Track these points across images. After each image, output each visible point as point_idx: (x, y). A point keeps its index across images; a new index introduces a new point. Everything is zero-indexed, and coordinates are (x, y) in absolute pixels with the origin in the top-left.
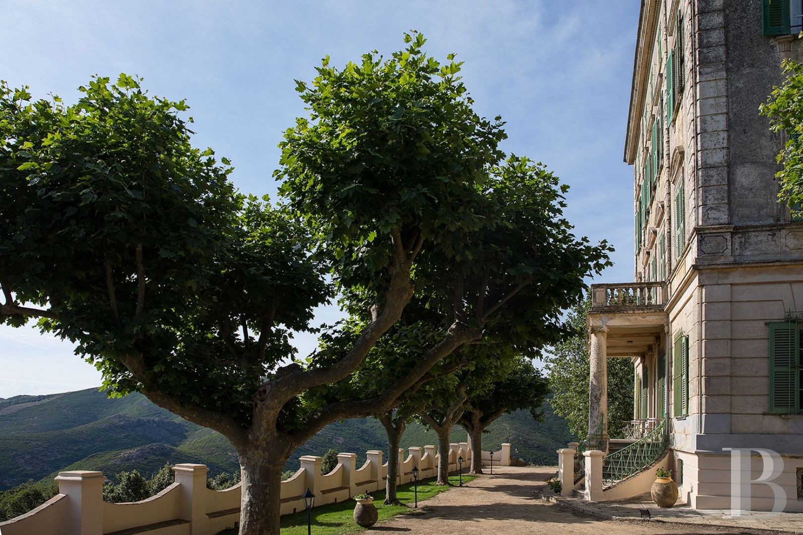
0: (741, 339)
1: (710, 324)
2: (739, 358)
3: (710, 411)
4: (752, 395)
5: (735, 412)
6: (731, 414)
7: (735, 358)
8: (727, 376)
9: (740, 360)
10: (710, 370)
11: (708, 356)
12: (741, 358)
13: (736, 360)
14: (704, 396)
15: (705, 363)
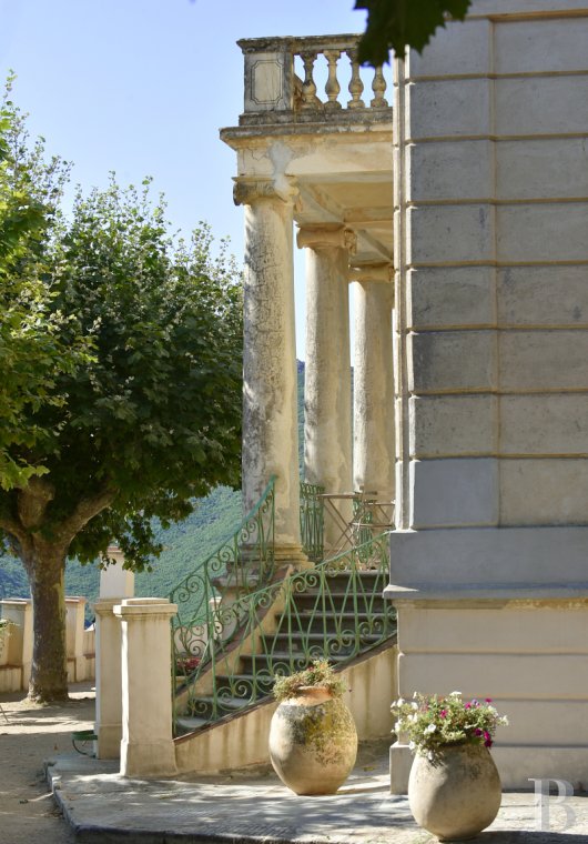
0: (528, 202)
1: (428, 151)
2: (520, 266)
3: (431, 452)
4: (565, 393)
5: (512, 450)
6: (500, 457)
7: (510, 266)
8: (482, 328)
9: (523, 272)
10: (428, 308)
11: (423, 260)
12: (528, 265)
13: (514, 272)
14: (413, 397)
15: (413, 284)
